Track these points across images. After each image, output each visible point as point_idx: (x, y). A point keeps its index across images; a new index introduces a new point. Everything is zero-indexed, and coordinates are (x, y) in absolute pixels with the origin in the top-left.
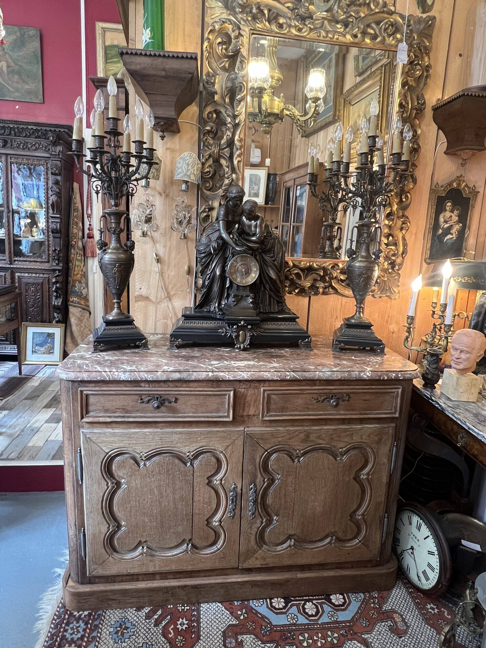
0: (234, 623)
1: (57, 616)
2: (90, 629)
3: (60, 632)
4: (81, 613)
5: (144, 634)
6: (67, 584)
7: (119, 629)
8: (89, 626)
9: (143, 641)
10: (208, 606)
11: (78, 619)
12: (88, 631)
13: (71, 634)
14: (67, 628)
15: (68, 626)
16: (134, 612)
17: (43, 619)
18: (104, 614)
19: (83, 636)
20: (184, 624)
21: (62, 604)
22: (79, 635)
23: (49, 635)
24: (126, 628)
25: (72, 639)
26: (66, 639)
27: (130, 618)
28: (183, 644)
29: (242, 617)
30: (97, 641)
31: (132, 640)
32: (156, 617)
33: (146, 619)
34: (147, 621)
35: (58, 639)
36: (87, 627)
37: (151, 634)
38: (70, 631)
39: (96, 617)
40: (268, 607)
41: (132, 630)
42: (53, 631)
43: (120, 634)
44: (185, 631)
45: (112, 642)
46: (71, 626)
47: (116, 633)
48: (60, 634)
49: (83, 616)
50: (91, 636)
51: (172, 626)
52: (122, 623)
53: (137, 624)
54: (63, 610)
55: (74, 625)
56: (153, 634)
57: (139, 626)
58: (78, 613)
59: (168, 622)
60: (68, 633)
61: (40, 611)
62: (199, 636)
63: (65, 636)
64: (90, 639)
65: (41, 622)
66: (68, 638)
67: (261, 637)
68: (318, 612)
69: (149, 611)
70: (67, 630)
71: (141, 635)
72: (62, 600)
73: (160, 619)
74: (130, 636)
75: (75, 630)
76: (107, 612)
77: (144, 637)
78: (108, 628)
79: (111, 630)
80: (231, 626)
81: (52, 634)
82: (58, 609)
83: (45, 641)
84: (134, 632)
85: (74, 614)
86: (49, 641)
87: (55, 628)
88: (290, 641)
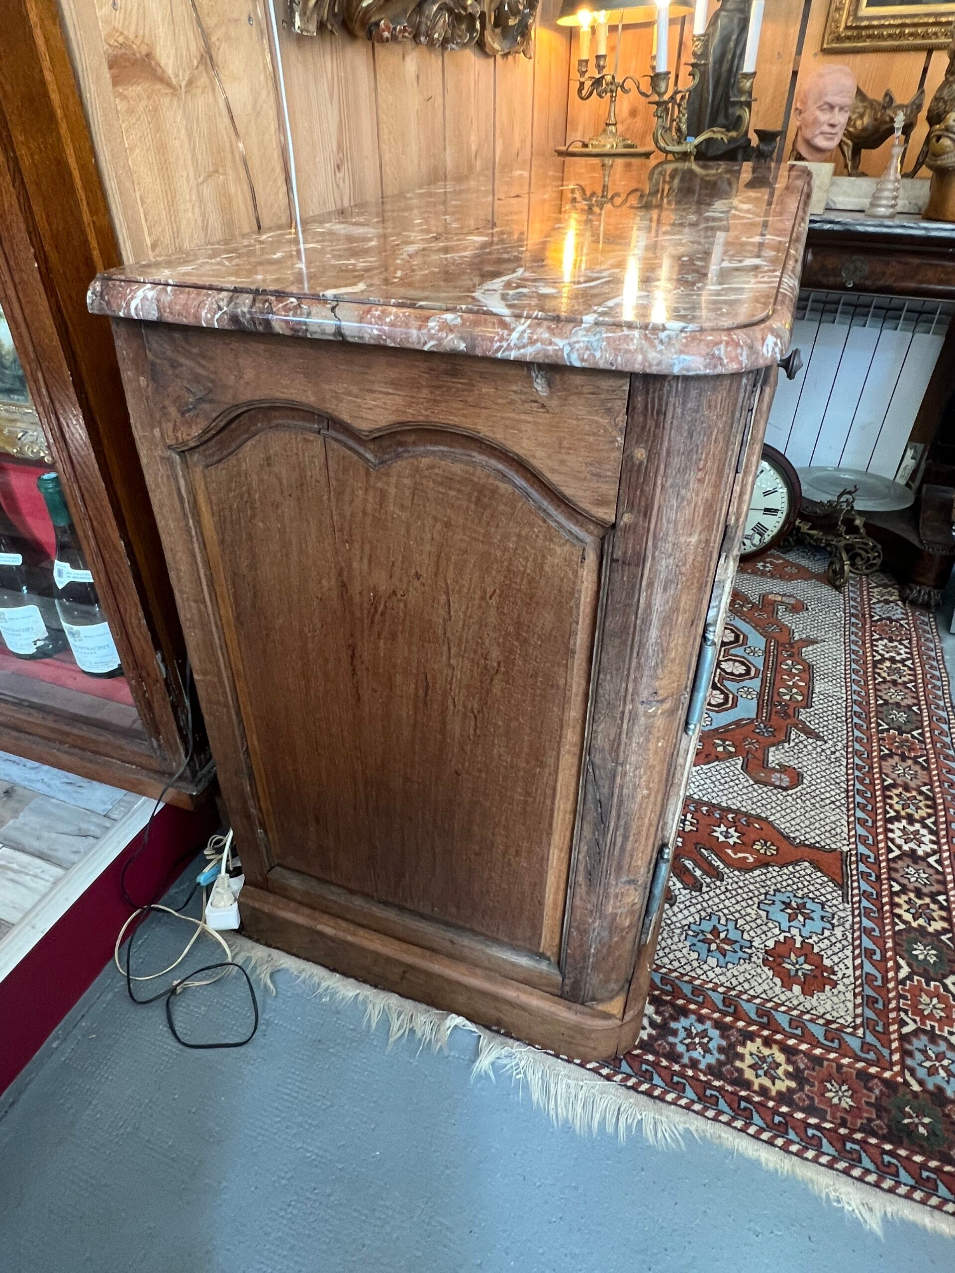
0: (740, 762)
1: (640, 1083)
2: (701, 1005)
3: (695, 1078)
5: (738, 902)
6: (615, 1016)
7: (713, 947)
8: (692, 1007)
9: (755, 907)
11: (664, 1030)
12: (704, 1011)
13: (707, 1051)
14: (685, 1060)
15: (680, 1056)
16: (675, 909)
17: (640, 1122)
18: (664, 970)
19: (718, 1025)
20: (727, 832)
21: (602, 1066)
22: (714, 1033)
23: (697, 1107)
24: (715, 931)
25: (721, 1050)
26: (720, 1063)
27: (691, 919)
28: (772, 844)
29: (732, 749)
30: (738, 996)
31: (747, 927)
32: (698, 873)
33: (700, 890)
34: (704, 889)
35: (717, 1083)
36: (693, 1012)
37: (740, 891)
38: (697, 1054)
39: (669, 988)
40: (717, 712)
41: (723, 921)
42: (690, 1093)
43: (727, 947)
44: (743, 834)
45: (747, 966)
46: (681, 1048)
47: (724, 956)
48: (703, 1078)
49: (658, 1019)
50: (721, 1007)
51: (729, 851)
52: (701, 937)
53: (709, 910)
54: (624, 1063)
55: (681, 1042)
56: (740, 887)
57: (715, 908)
58: (644, 1028)
59: (716, 855)
60: (700, 1058)
61: (610, 1129)
62: (758, 818)
63: (709, 1066)
64: (731, 1010)
65: (648, 1129)
66: (718, 1060)
67: (775, 740)
68: (743, 663)
69: (682, 882)
70: (691, 1059)
71: (738, 907)
72: (589, 1066)
73: (706, 867)
74: (736, 928)
75: (697, 1040)
76: (658, 962)
77: (744, 904)
78: (705, 967)
79: (712, 961)
80: (745, 768)
81: (699, 1099)
82: (618, 1078)
83: (715, 1119)
84: (727, 920)
85: (645, 1038)
86: (720, 1107)
87: (680, 1089)
88: (791, 711)
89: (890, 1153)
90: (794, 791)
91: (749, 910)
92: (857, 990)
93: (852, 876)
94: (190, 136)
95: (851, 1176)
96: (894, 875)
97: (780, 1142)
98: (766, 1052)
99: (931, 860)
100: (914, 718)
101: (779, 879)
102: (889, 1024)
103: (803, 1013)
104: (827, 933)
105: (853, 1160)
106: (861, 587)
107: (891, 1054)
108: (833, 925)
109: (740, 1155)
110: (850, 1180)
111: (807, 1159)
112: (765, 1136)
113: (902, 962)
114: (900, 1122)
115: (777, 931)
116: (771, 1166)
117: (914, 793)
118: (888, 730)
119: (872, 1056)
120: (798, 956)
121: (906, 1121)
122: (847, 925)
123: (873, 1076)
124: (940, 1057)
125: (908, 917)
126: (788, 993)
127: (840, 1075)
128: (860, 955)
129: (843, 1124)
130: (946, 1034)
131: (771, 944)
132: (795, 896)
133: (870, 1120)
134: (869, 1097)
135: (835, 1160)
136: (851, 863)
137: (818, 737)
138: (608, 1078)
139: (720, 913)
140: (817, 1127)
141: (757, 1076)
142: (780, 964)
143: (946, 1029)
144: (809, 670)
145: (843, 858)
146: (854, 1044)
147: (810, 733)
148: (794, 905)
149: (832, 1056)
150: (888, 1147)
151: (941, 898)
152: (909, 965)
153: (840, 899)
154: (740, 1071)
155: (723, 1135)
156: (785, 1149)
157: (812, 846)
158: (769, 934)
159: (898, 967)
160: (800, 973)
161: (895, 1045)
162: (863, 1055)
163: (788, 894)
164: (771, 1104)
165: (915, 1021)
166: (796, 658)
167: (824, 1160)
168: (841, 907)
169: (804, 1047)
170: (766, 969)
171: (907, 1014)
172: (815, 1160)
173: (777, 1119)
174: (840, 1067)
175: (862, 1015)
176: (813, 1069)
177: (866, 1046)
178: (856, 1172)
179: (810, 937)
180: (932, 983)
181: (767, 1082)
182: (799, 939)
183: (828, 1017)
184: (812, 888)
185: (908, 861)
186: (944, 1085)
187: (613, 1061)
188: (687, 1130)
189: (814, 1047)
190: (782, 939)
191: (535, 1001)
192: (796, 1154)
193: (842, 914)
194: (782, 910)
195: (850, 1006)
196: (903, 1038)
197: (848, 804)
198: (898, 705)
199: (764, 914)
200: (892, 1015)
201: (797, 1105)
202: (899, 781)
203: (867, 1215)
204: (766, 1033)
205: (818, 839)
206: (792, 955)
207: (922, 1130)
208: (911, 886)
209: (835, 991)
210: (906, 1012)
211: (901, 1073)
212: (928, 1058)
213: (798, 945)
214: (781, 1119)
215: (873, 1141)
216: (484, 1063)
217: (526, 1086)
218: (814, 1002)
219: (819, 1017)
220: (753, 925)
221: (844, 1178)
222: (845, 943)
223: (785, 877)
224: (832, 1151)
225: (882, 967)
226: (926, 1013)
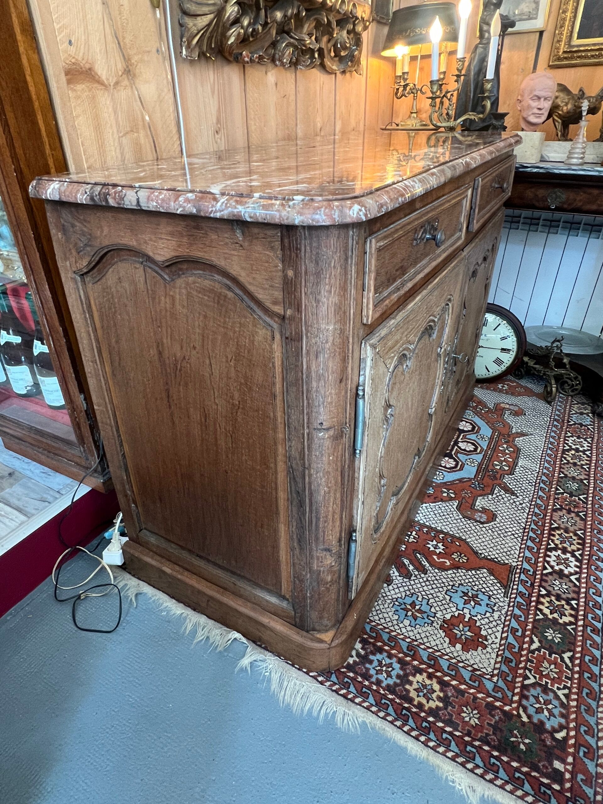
0: (456, 504)
1: (341, 689)
2: (392, 648)
3: (377, 691)
4: (354, 653)
5: (433, 588)
6: (326, 642)
7: (410, 613)
8: (386, 648)
9: (443, 593)
10: (421, 515)
11: (364, 659)
12: (394, 652)
13: (389, 675)
14: (374, 680)
15: (371, 676)
16: (391, 587)
17: (335, 713)
18: (374, 624)
19: (400, 661)
20: (437, 545)
21: (319, 675)
22: (397, 666)
23: (374, 709)
24: (413, 604)
25: (398, 676)
26: (396, 685)
27: (399, 595)
28: (465, 556)
30: (418, 646)
31: (435, 605)
32: (411, 568)
33: (410, 579)
34: (413, 578)
35: (390, 696)
36: (386, 651)
37: (436, 582)
38: (382, 677)
39: (374, 635)
40: (449, 472)
41: (420, 599)
42: (371, 700)
43: (418, 615)
44: (447, 548)
45: (429, 628)
46: (372, 672)
47: (415, 620)
48: (382, 692)
49: (363, 652)
50: (405, 650)
51: (435, 557)
52: (403, 606)
53: (412, 591)
54: (334, 676)
55: (374, 668)
56: (436, 580)
57: (417, 590)
58: (352, 657)
59: (426, 559)
60: (384, 680)
61: (315, 714)
62: (460, 539)
63: (388, 686)
64: (411, 653)
65: (339, 717)
66: (395, 682)
67: (484, 492)
68: (473, 444)
69: (398, 571)
70: (377, 679)
71: (432, 592)
72: (311, 674)
73: (417, 564)
74: (428, 604)
75: (384, 669)
76: (371, 618)
77: (437, 590)
78: (401, 625)
79: (407, 622)
80: (459, 508)
81: (376, 704)
82: (328, 684)
83: (384, 718)
84: (423, 598)
85: (351, 662)
86: (388, 711)
87: (365, 696)
88: (498, 476)
89: (496, 757)
90: (488, 525)
91: (439, 594)
92: (499, 653)
93: (514, 581)
94: (115, 112)
95: (466, 768)
96: (544, 584)
97: (423, 738)
98: (428, 682)
99: (573, 578)
100: (583, 487)
101: (464, 577)
102: (516, 677)
103: (459, 661)
104: (488, 615)
105: (470, 758)
106: (567, 403)
107: (513, 696)
108: (494, 610)
109: (394, 742)
110: (464, 770)
111: (438, 752)
112: (414, 733)
113: (535, 639)
114: (508, 739)
115: (454, 609)
116: (414, 753)
117: (571, 534)
118: (563, 494)
119: (499, 695)
120: (464, 626)
121: (512, 739)
122: (503, 612)
123: (497, 708)
124: (547, 702)
125: (547, 611)
126: (453, 649)
127: (474, 704)
128: (507, 631)
129: (469, 734)
130: (555, 689)
131: (448, 617)
132: (472, 589)
133: (487, 735)
134: (492, 720)
135: (457, 755)
136: (516, 573)
137: (513, 493)
138: (321, 683)
139: (419, 594)
140: (450, 733)
141: (418, 696)
142: (451, 630)
143: (556, 685)
144: (517, 451)
145: (511, 570)
146: (489, 686)
147: (508, 491)
148: (470, 594)
149: (472, 691)
150: (495, 753)
151: (573, 602)
152: (540, 641)
153: (502, 595)
154: (408, 691)
155: (387, 729)
156: (425, 744)
157: (492, 560)
158: (449, 611)
159: (532, 642)
160: (463, 637)
161: (517, 690)
162: (493, 694)
163: (468, 587)
164: (423, 714)
165: (535, 677)
166: (510, 444)
167: (450, 754)
168: (502, 600)
169: (454, 683)
170: (441, 631)
171: (530, 672)
172: (444, 754)
173: (425, 724)
174: (475, 698)
175: (499, 669)
176: (457, 698)
177: (496, 688)
178: (470, 766)
179: (476, 616)
180: (553, 655)
181: (424, 701)
182: (468, 616)
183: (476, 666)
184: (484, 586)
185: (556, 576)
186: (546, 721)
187: (326, 673)
188: (364, 722)
189: (461, 683)
190: (456, 614)
191: (278, 626)
192: (431, 748)
193: (501, 604)
194: (461, 597)
195: (493, 662)
196: (524, 687)
197: (523, 536)
198: (573, 478)
199: (448, 598)
200: (520, 671)
201: (440, 718)
202: (562, 526)
203: (470, 794)
204: (431, 670)
205: (497, 556)
206: (461, 625)
207: (522, 747)
208: (554, 593)
209: (485, 651)
210: (530, 671)
211: (517, 709)
212: (538, 702)
213: (466, 620)
214: (427, 725)
215: (486, 748)
216: (245, 662)
217: (269, 680)
218: (468, 656)
219: (469, 666)
220: (440, 604)
221: (461, 768)
222: (499, 622)
223: (468, 577)
224: (456, 750)
225: (520, 640)
226: (544, 673)
